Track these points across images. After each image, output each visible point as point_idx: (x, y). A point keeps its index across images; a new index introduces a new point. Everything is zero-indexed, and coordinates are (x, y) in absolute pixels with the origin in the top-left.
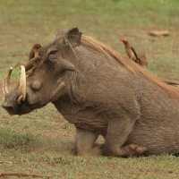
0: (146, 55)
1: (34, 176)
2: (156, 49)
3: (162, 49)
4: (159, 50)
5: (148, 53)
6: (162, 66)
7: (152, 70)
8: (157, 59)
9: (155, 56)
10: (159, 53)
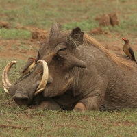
0: (117, 15)
1: (13, 127)
2: (126, 9)
3: (131, 9)
4: (129, 11)
5: (119, 13)
6: (132, 25)
7: (122, 28)
8: (127, 18)
9: (126, 16)
10: (129, 13)
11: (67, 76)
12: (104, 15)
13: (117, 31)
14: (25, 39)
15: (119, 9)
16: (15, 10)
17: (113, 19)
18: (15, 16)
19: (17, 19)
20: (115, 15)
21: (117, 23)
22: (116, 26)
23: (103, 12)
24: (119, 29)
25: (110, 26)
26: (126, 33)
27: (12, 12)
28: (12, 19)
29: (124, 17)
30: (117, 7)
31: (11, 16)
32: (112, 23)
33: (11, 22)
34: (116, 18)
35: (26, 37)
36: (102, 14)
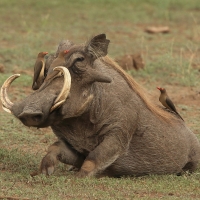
0: (142, 56)
2: (153, 48)
3: (160, 48)
4: (158, 50)
5: (145, 53)
6: (161, 69)
7: (149, 73)
8: (155, 60)
9: (153, 57)
10: (157, 54)
11: (85, 93)
12: (126, 56)
13: (141, 76)
14: (24, 86)
15: (145, 48)
16: (12, 49)
17: (137, 61)
18: (13, 57)
19: (14, 61)
20: (139, 57)
21: (142, 66)
22: (140, 69)
23: (125, 51)
24: (145, 74)
25: (134, 70)
26: (154, 79)
27: (9, 52)
28: (8, 61)
29: (151, 59)
30: (142, 46)
31: (7, 57)
32: (135, 66)
33: (7, 64)
34: (141, 60)
35: (26, 84)
36: (122, 54)
